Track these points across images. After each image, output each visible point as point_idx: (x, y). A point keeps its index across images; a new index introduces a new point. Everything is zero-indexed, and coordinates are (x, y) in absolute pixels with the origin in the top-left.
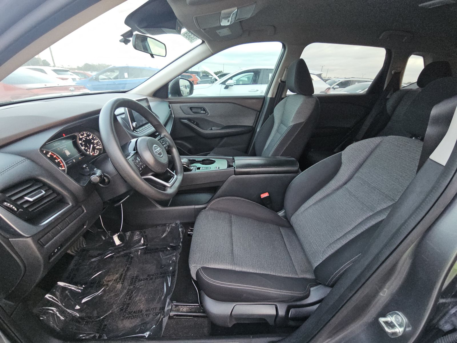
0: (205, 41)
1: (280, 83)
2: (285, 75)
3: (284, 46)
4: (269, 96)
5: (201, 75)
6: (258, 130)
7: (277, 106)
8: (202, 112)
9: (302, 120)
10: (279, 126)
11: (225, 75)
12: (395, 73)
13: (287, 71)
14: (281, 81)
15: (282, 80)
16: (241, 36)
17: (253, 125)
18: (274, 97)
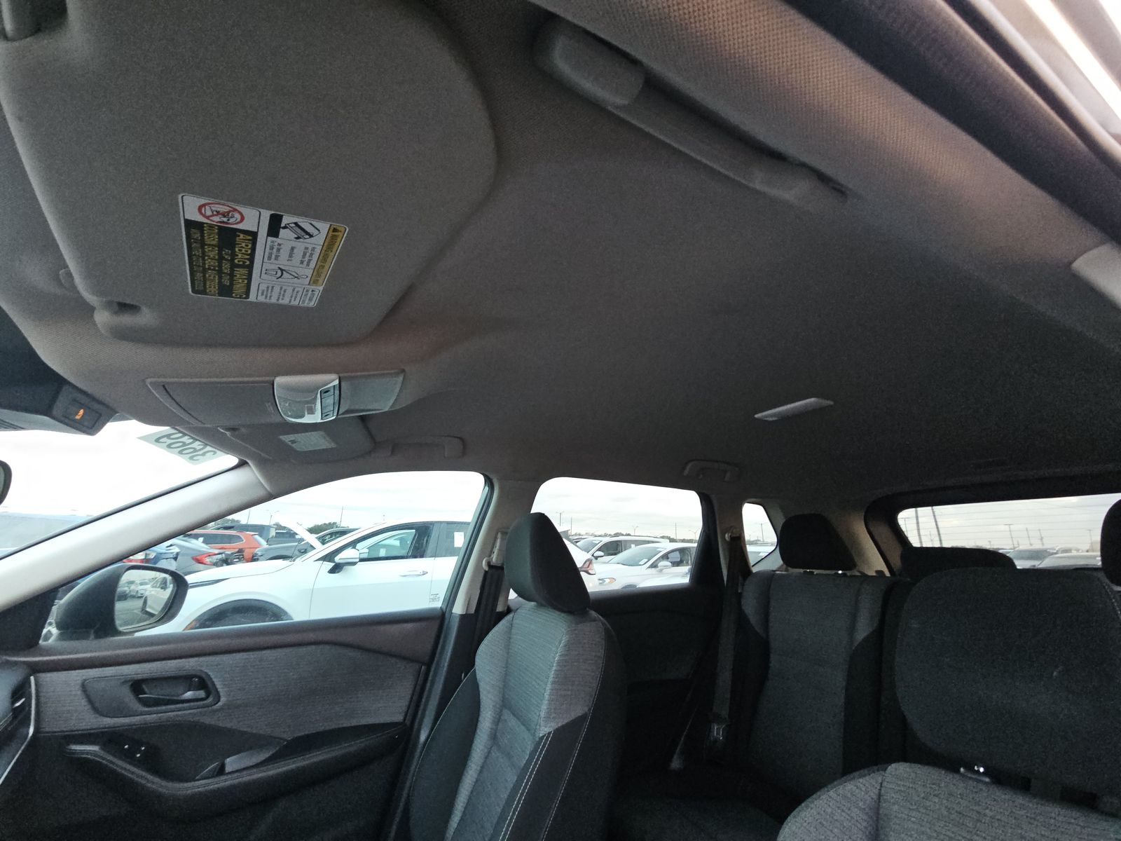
0: (248, 461)
1: (486, 572)
2: (499, 550)
3: (489, 482)
4: (458, 609)
5: (273, 533)
6: (423, 737)
7: (485, 642)
8: (189, 695)
9: (579, 709)
10: (498, 720)
11: (343, 533)
12: (732, 538)
13: (502, 539)
14: (489, 564)
15: (492, 564)
16: (370, 452)
17: (405, 719)
18: (472, 611)
